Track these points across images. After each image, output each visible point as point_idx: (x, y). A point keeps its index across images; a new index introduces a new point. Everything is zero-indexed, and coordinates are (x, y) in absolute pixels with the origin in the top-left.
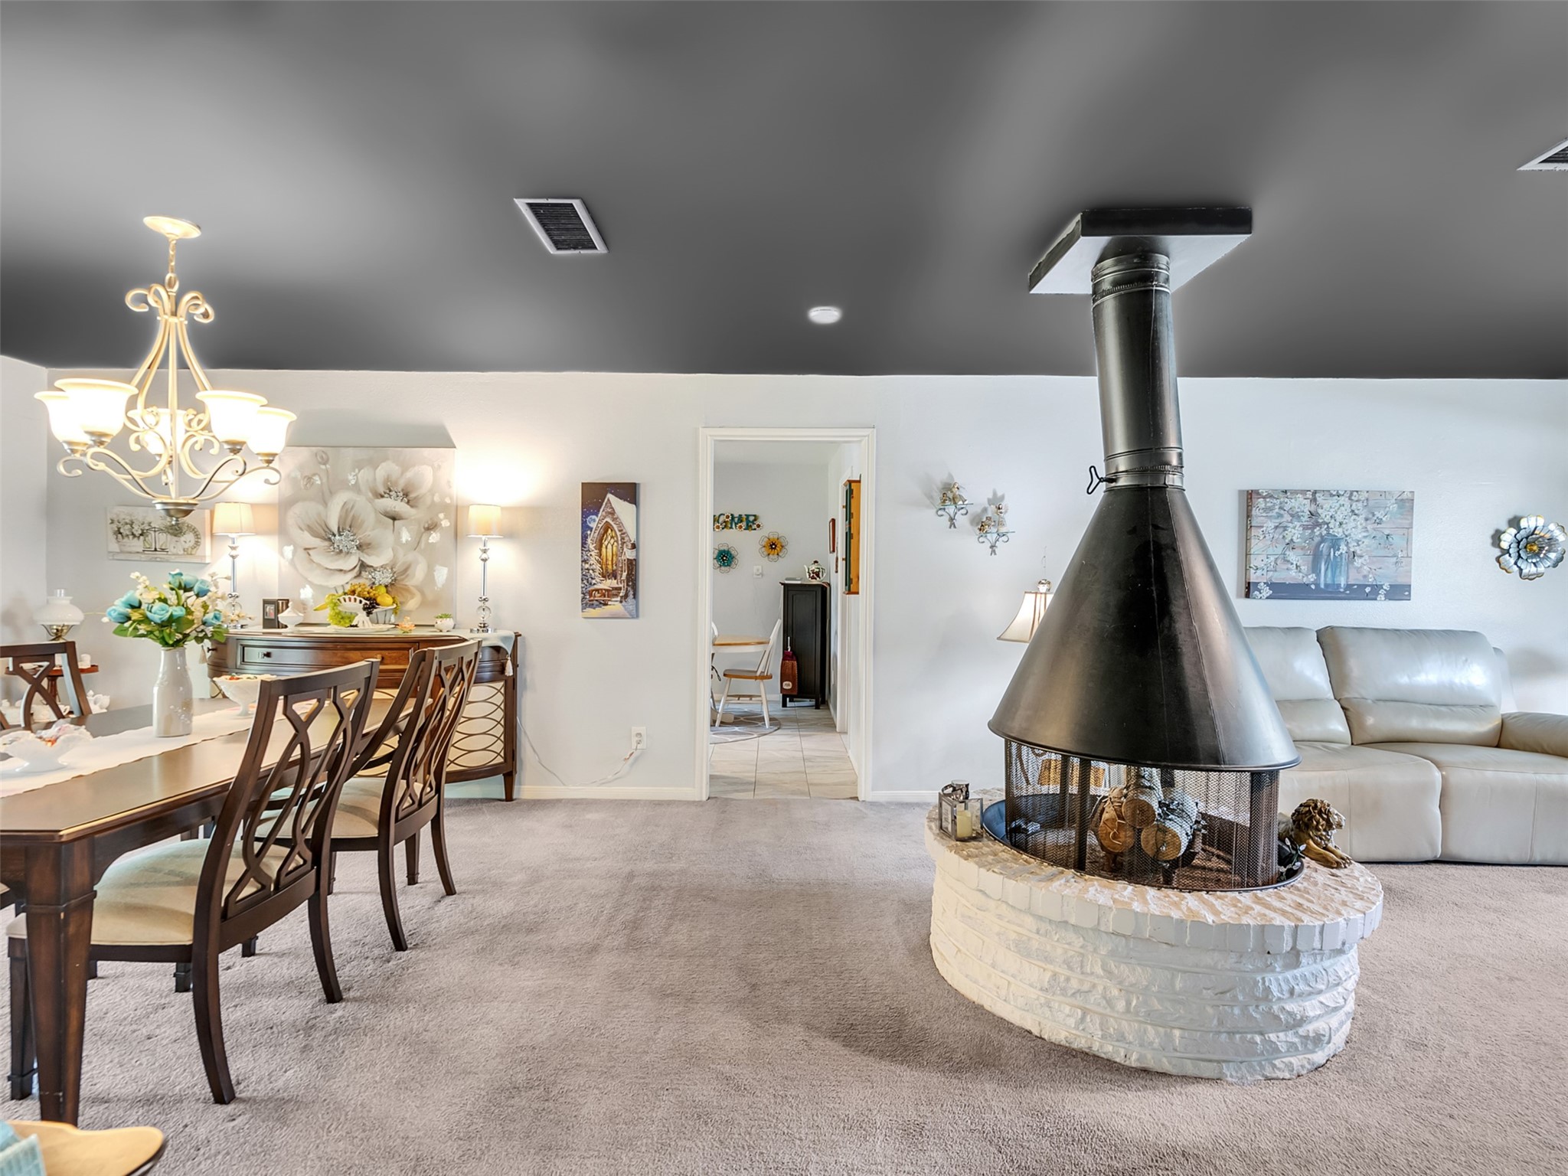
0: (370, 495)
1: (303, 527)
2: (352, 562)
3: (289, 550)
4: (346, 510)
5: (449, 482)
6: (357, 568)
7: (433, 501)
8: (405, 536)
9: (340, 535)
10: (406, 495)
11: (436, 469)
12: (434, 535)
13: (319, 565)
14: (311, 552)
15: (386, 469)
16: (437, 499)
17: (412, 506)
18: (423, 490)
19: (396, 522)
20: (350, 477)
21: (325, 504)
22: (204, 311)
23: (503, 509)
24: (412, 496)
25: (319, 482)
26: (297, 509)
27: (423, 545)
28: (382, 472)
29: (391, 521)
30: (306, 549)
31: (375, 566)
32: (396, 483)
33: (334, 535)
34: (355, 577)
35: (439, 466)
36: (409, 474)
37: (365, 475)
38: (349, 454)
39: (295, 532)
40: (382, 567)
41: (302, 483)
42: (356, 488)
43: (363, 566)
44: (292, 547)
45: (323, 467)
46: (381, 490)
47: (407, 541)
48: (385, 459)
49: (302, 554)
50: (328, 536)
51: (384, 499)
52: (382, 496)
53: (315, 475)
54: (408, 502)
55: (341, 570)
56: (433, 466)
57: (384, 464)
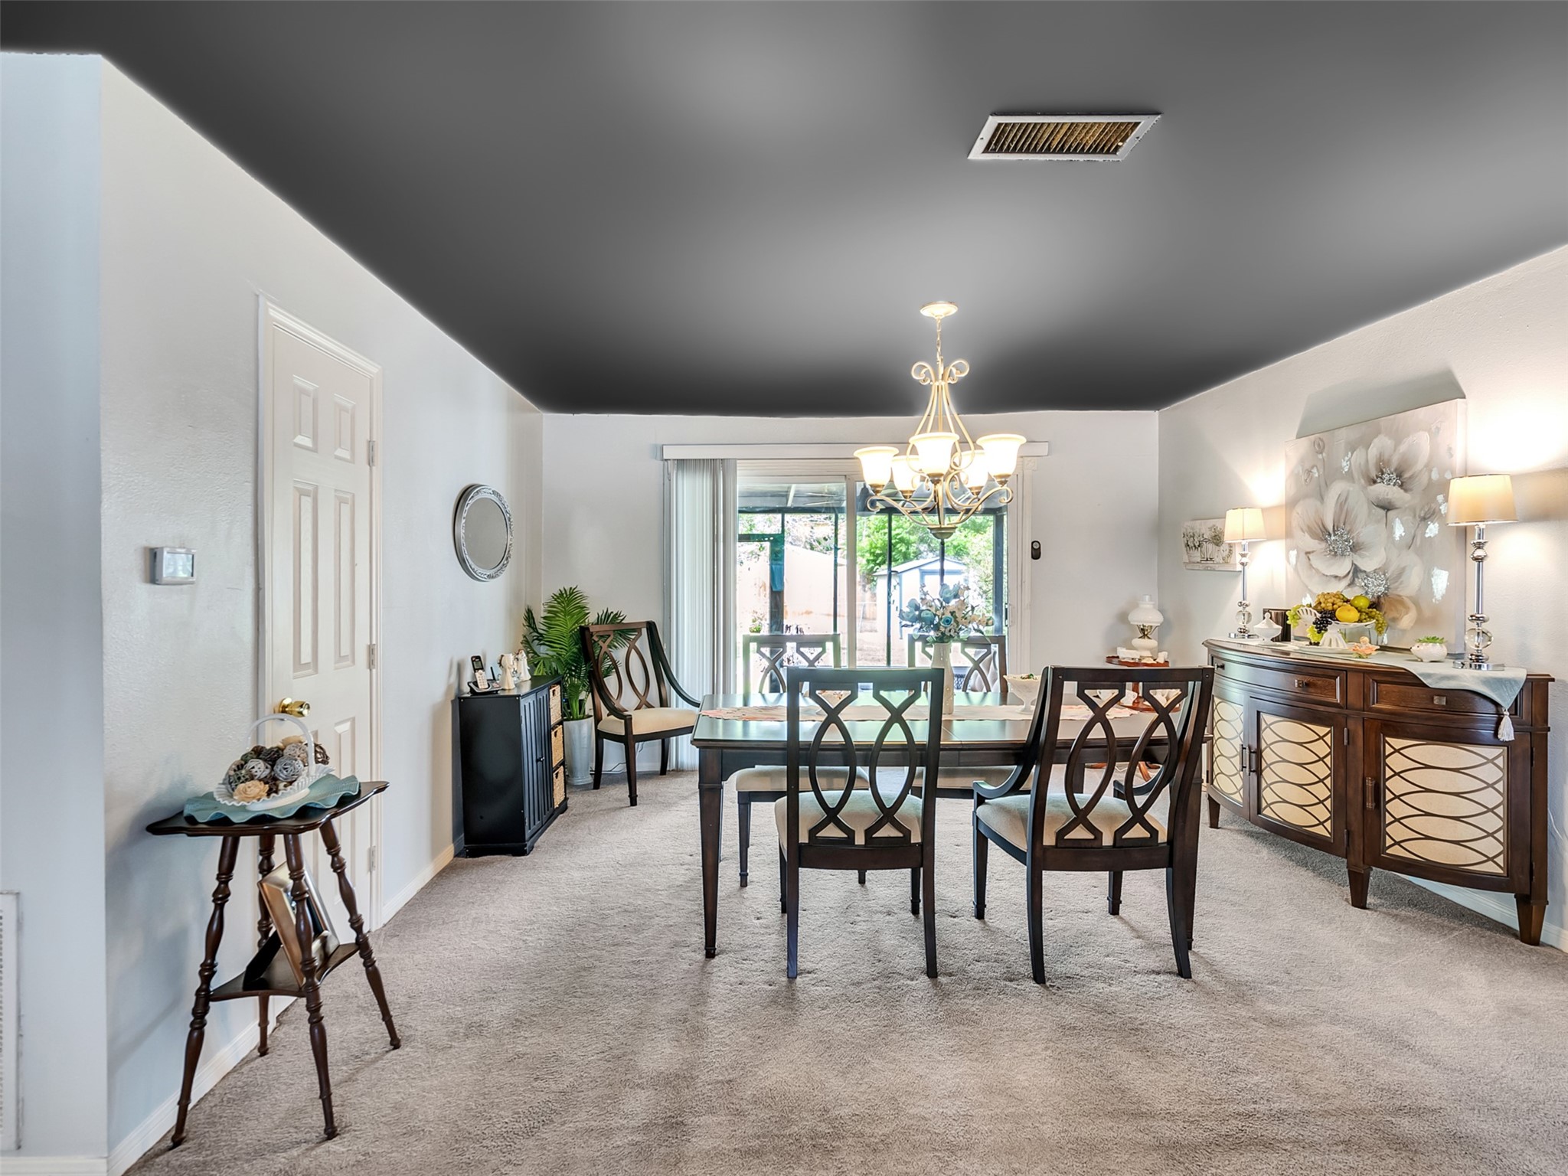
0: (1363, 481)
1: (1305, 528)
2: (1344, 567)
3: (1293, 553)
4: (1342, 504)
5: (1450, 449)
6: (1351, 574)
7: (1430, 478)
8: (1399, 531)
9: (1335, 535)
10: (1399, 476)
11: (1434, 433)
12: (1431, 526)
13: (1317, 571)
14: (1311, 556)
15: (1381, 444)
16: (1435, 476)
17: (1406, 491)
18: (1420, 465)
19: (1389, 513)
20: (1344, 464)
21: (1322, 498)
23: (1515, 478)
24: (1406, 475)
25: (1317, 475)
26: (1299, 509)
27: (1418, 541)
28: (1373, 452)
29: (1383, 512)
30: (1307, 553)
31: (1368, 571)
32: (1388, 463)
33: (1330, 535)
34: (1349, 585)
35: (1438, 429)
36: (1403, 448)
37: (1358, 457)
38: (1344, 436)
39: (1298, 533)
40: (1375, 571)
41: (1304, 477)
42: (1349, 476)
43: (1356, 571)
44: (1295, 552)
45: (1320, 456)
46: (1373, 474)
47: (1401, 537)
48: (1377, 433)
49: (1303, 556)
50: (1322, 534)
51: (1377, 485)
52: (1375, 482)
53: (1312, 467)
54: (1401, 486)
55: (1336, 577)
56: (1429, 431)
57: (1376, 441)
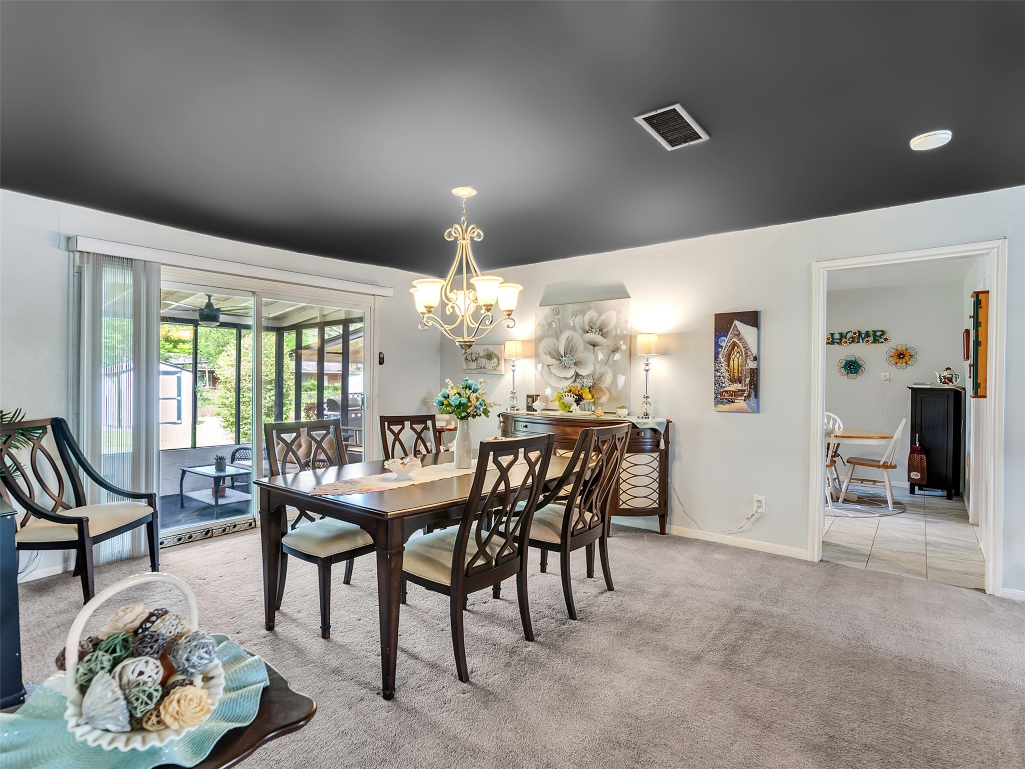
0: (581, 332)
1: (547, 353)
2: (571, 373)
3: (540, 366)
4: (569, 341)
5: (626, 320)
6: (574, 377)
7: (616, 333)
8: (601, 356)
9: (565, 357)
10: (601, 330)
11: (619, 312)
12: (617, 355)
13: (554, 375)
14: (550, 367)
15: (590, 315)
16: (619, 332)
17: (604, 337)
18: (611, 327)
19: (595, 348)
20: (571, 322)
21: (558, 339)
22: (478, 234)
23: (659, 335)
24: (604, 331)
25: (555, 326)
26: (544, 343)
27: (610, 362)
28: (587, 317)
29: (593, 347)
30: (548, 366)
31: (584, 375)
32: (595, 324)
33: (562, 357)
34: (573, 382)
35: (620, 311)
36: (602, 317)
37: (578, 320)
38: (570, 308)
39: (543, 356)
40: (587, 376)
41: (547, 327)
42: (574, 328)
43: (577, 375)
44: (541, 365)
45: (557, 317)
46: (587, 328)
47: (601, 359)
48: (589, 309)
49: (546, 368)
50: (558, 357)
51: (589, 334)
52: (588, 332)
53: (552, 322)
54: (602, 335)
55: (566, 378)
56: (616, 311)
57: (588, 312)
